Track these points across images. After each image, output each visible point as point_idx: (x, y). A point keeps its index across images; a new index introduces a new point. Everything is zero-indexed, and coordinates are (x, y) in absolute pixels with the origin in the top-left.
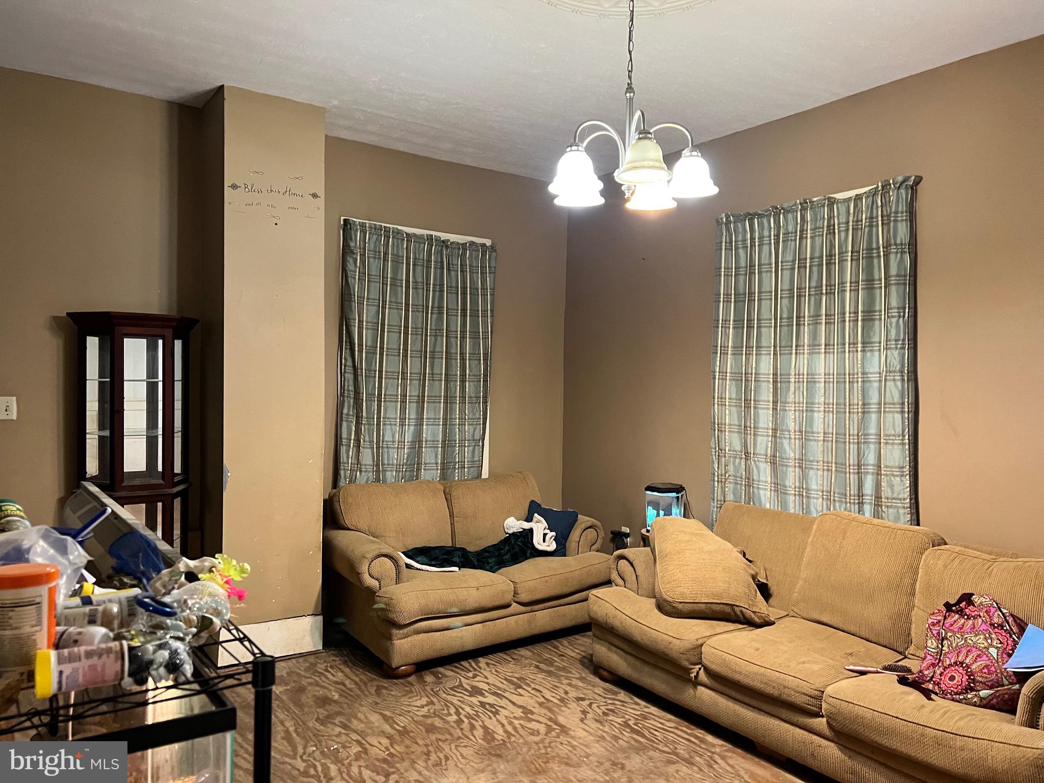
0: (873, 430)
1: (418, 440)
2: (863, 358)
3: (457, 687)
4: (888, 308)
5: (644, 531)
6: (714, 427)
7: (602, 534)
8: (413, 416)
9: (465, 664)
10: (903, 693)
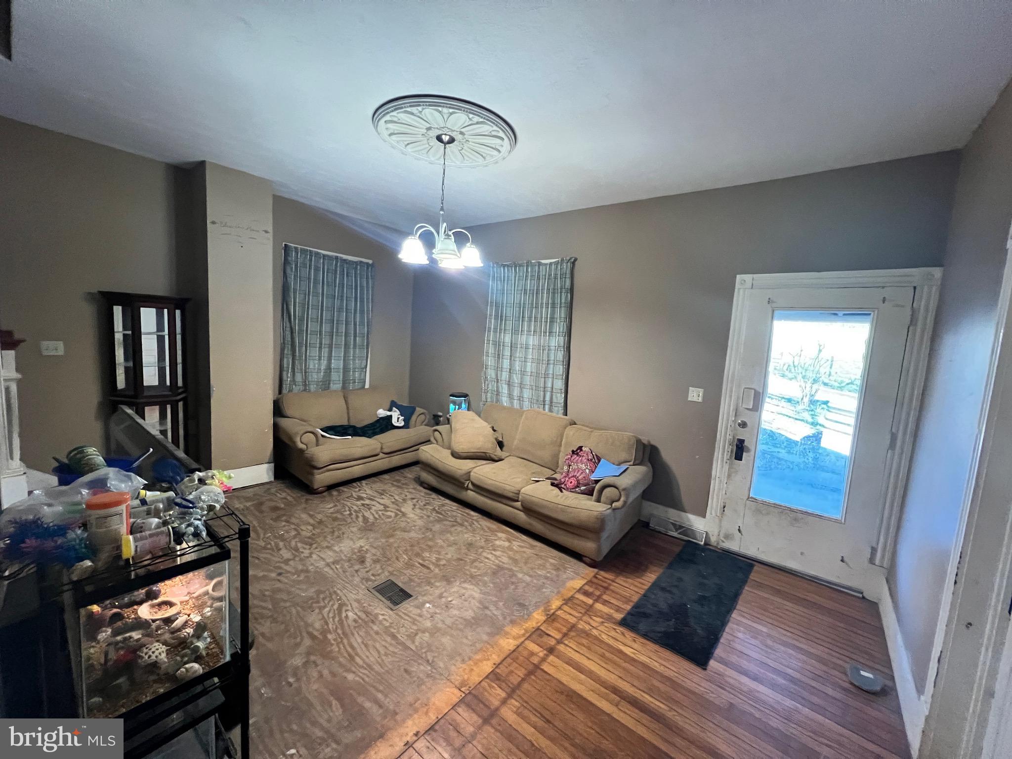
0: (551, 372)
1: (329, 368)
2: (549, 339)
3: (350, 496)
4: (560, 318)
5: (448, 416)
6: (482, 366)
7: (428, 417)
8: (326, 355)
9: (354, 484)
10: (552, 490)
